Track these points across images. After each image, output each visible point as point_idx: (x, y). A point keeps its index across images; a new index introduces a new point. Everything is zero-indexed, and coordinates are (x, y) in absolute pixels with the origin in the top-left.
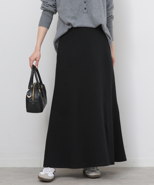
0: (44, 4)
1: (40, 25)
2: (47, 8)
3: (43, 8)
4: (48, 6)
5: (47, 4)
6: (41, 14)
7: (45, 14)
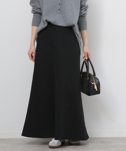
0: (34, 8)
1: (33, 25)
2: (37, 11)
3: (34, 12)
4: (37, 9)
5: (37, 7)
6: (32, 16)
7: (36, 16)
